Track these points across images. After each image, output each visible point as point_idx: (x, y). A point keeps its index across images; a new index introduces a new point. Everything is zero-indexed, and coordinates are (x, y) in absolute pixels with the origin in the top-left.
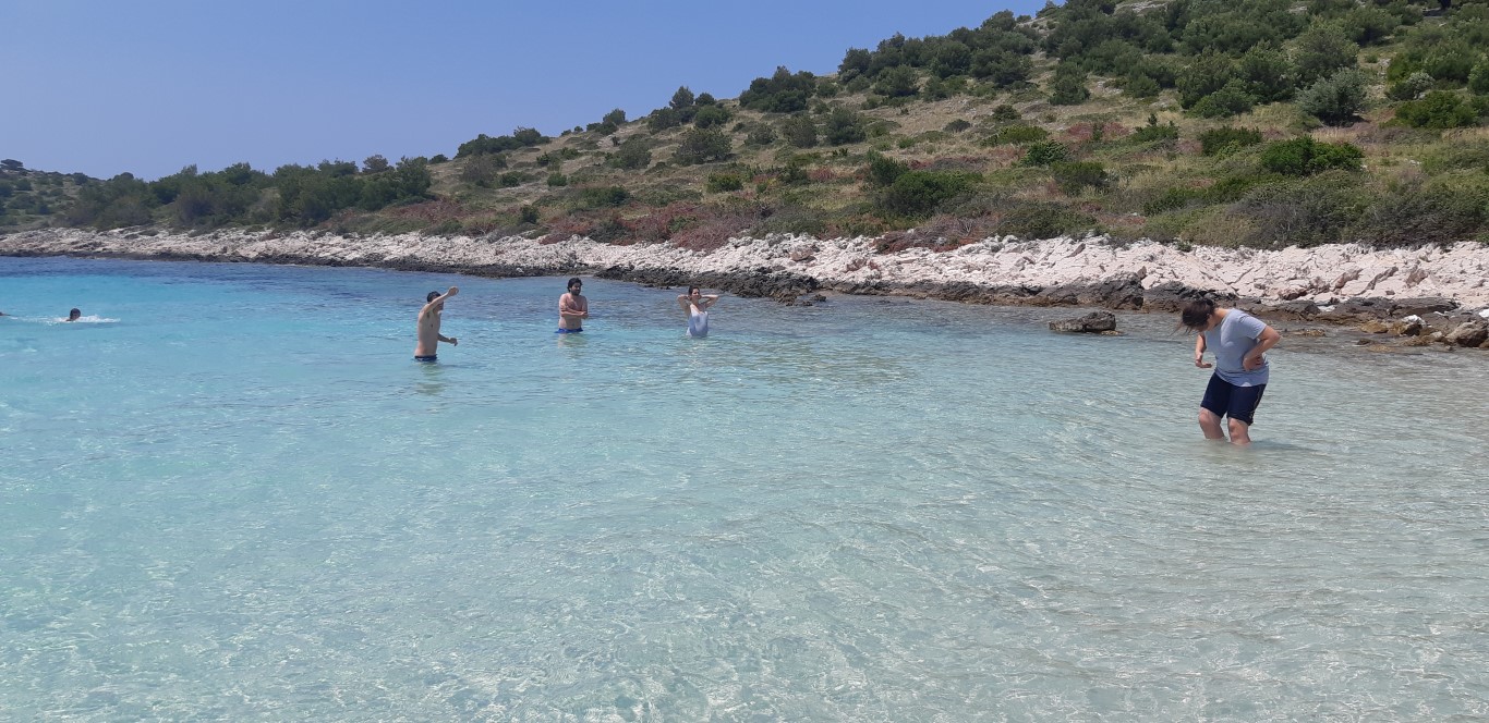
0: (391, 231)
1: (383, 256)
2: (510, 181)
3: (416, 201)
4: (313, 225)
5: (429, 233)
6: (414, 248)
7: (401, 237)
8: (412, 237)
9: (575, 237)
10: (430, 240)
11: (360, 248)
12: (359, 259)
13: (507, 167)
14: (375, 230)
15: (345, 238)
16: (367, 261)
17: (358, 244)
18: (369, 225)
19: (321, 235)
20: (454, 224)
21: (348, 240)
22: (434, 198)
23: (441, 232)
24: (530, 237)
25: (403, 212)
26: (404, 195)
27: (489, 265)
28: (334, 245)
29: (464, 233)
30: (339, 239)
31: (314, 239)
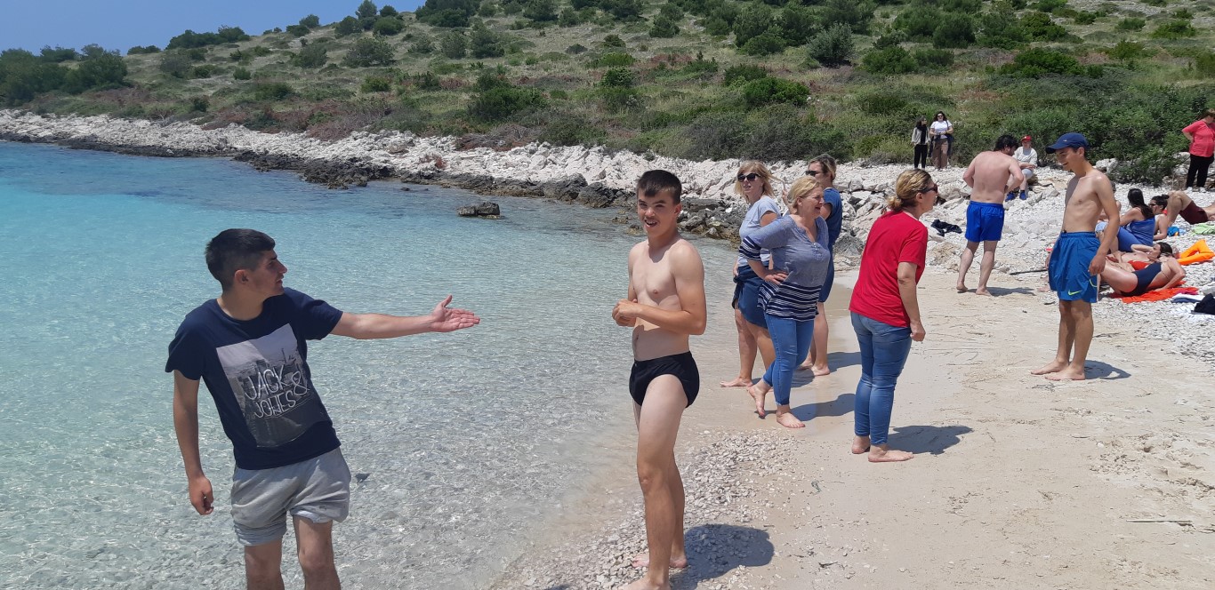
0: (84, 112)
1: (70, 135)
2: (202, 73)
3: (113, 87)
4: (19, 105)
5: (115, 116)
6: (100, 129)
7: (92, 118)
8: (101, 119)
9: (232, 125)
10: (115, 122)
11: (53, 127)
12: (49, 136)
13: (204, 60)
14: (71, 111)
15: (43, 117)
16: (55, 139)
17: (54, 123)
18: (66, 107)
19: (23, 114)
20: (137, 109)
21: (45, 119)
22: (130, 86)
23: (125, 116)
24: (197, 124)
25: (99, 96)
26: (102, 82)
27: (149, 146)
28: (33, 124)
29: (145, 117)
30: (38, 118)
31: (17, 117)
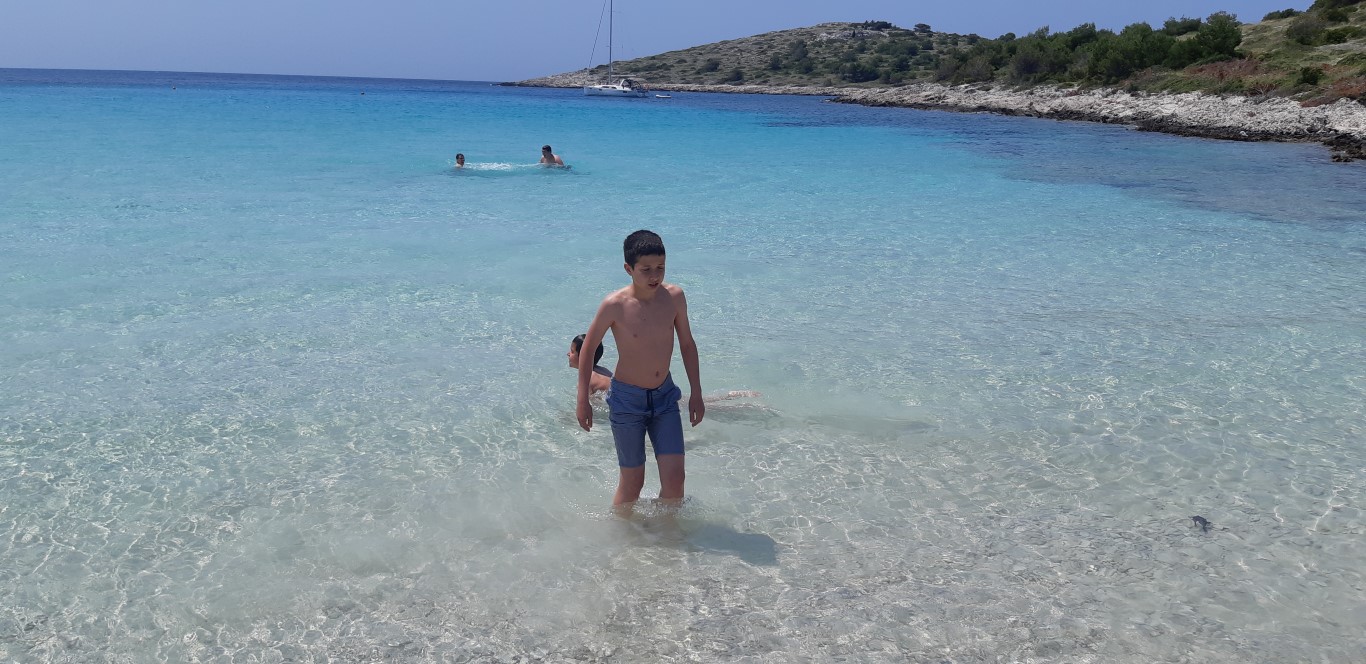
0: (1176, 89)
1: (1151, 114)
3: (1221, 60)
5: (1207, 93)
8: (1192, 97)
13: (1347, 21)
15: (1132, 95)
16: (1134, 119)
18: (1160, 83)
19: (1114, 93)
20: (1237, 83)
22: (1241, 56)
24: (1299, 99)
25: (1201, 70)
26: (1210, 54)
28: (1122, 103)
29: (1242, 93)
30: (1127, 97)
